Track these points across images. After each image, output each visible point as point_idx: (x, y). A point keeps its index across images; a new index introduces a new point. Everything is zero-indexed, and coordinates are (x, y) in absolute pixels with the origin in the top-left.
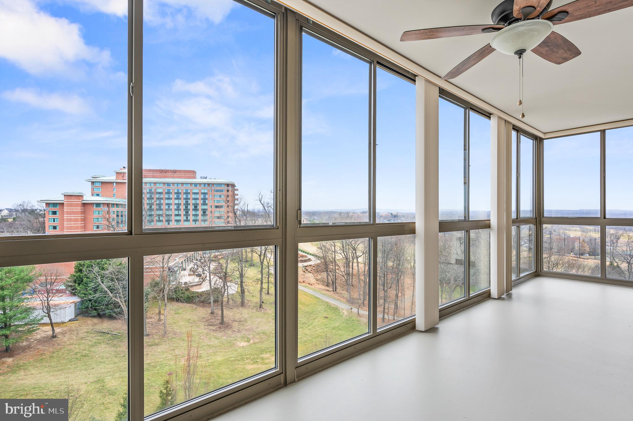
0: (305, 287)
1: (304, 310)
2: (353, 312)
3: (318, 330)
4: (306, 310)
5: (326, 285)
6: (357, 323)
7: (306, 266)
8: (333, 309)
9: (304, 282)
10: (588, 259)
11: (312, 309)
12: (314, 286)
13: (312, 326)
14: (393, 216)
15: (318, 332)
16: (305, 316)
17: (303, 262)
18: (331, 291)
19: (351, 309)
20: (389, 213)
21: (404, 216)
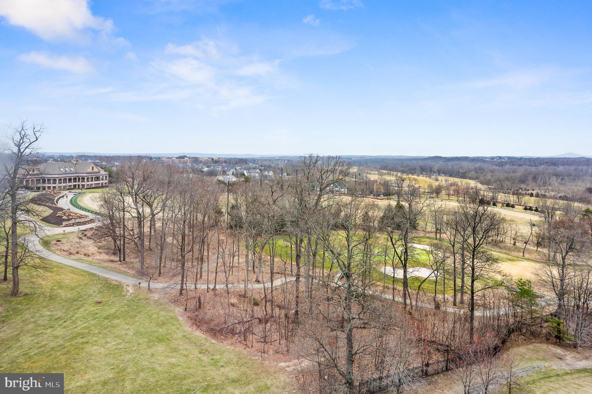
0: (77, 260)
1: (63, 297)
2: (142, 287)
3: (79, 326)
4: (69, 296)
5: (113, 253)
6: (145, 302)
7: (85, 231)
8: (112, 288)
9: (77, 253)
10: (382, 199)
11: (79, 293)
12: (92, 258)
13: (72, 321)
14: (214, 161)
15: (79, 328)
16: (63, 306)
17: (81, 225)
18: (116, 261)
19: (139, 283)
20: (209, 158)
21: (226, 161)
